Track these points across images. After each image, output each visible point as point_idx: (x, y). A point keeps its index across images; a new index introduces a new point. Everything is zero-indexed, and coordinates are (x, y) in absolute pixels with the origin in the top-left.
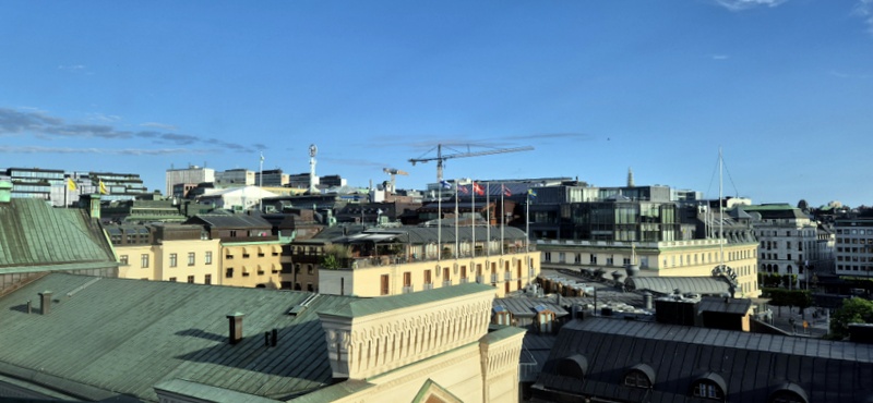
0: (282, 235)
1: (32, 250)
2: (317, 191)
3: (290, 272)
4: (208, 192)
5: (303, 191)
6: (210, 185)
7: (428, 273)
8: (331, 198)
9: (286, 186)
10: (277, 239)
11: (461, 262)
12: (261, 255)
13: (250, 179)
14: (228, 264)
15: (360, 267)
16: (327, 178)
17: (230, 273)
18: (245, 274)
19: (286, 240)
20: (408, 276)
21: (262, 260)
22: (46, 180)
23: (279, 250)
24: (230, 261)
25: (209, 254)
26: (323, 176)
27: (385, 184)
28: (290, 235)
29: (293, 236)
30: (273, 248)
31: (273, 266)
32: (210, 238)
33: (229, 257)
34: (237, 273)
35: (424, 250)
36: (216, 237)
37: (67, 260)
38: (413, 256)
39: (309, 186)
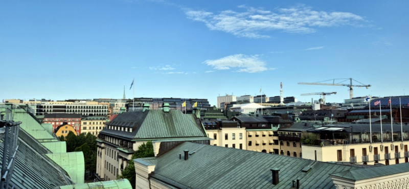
0: (274, 126)
1: (177, 131)
2: (284, 104)
3: (277, 144)
4: (235, 106)
5: (277, 105)
6: (235, 103)
7: (364, 150)
8: (291, 108)
9: (268, 102)
10: (271, 128)
11: (385, 145)
12: (264, 136)
13: (252, 100)
14: (250, 139)
15: (325, 145)
16: (287, 98)
17: (250, 144)
18: (257, 145)
19: (275, 129)
20: (352, 151)
21: (264, 138)
22: (175, 102)
23: (272, 133)
24: (250, 138)
25: (241, 134)
26: (285, 97)
27: (320, 100)
28: (277, 126)
29: (279, 127)
30: (269, 133)
31: (270, 141)
32: (241, 127)
33: (250, 136)
34: (253, 144)
35: (360, 137)
36: (244, 127)
37: (189, 136)
38: (355, 140)
39: (279, 102)
